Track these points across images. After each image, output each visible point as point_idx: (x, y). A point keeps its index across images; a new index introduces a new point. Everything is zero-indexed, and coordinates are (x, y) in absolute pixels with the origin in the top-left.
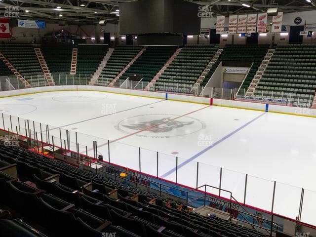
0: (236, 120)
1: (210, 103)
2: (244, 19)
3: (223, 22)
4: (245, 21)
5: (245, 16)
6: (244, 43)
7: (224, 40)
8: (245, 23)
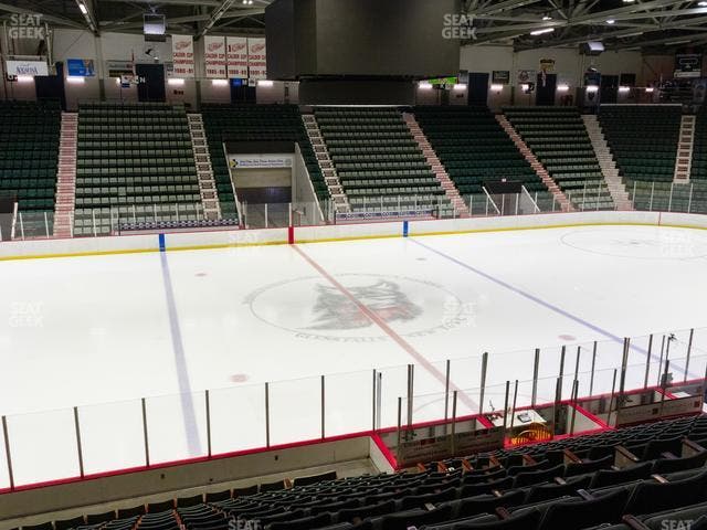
0: (420, 259)
1: (287, 239)
2: (240, 47)
3: (190, 49)
4: (243, 52)
5: (241, 40)
6: (228, 100)
7: (175, 92)
8: (244, 57)
